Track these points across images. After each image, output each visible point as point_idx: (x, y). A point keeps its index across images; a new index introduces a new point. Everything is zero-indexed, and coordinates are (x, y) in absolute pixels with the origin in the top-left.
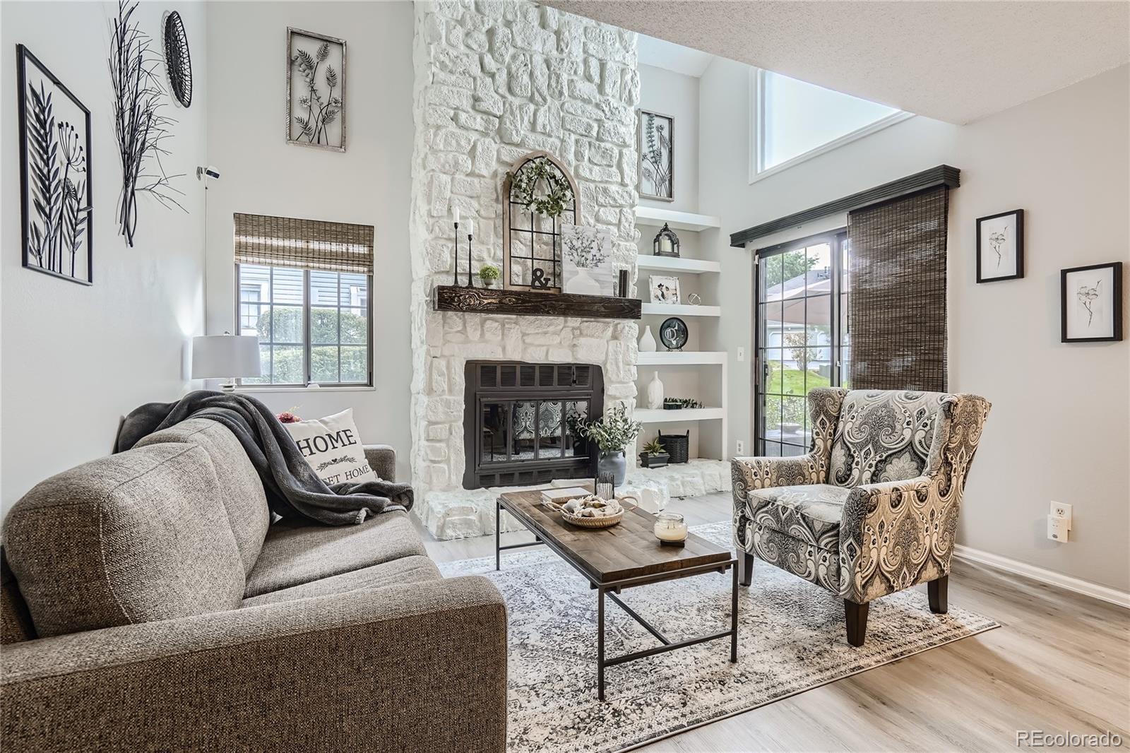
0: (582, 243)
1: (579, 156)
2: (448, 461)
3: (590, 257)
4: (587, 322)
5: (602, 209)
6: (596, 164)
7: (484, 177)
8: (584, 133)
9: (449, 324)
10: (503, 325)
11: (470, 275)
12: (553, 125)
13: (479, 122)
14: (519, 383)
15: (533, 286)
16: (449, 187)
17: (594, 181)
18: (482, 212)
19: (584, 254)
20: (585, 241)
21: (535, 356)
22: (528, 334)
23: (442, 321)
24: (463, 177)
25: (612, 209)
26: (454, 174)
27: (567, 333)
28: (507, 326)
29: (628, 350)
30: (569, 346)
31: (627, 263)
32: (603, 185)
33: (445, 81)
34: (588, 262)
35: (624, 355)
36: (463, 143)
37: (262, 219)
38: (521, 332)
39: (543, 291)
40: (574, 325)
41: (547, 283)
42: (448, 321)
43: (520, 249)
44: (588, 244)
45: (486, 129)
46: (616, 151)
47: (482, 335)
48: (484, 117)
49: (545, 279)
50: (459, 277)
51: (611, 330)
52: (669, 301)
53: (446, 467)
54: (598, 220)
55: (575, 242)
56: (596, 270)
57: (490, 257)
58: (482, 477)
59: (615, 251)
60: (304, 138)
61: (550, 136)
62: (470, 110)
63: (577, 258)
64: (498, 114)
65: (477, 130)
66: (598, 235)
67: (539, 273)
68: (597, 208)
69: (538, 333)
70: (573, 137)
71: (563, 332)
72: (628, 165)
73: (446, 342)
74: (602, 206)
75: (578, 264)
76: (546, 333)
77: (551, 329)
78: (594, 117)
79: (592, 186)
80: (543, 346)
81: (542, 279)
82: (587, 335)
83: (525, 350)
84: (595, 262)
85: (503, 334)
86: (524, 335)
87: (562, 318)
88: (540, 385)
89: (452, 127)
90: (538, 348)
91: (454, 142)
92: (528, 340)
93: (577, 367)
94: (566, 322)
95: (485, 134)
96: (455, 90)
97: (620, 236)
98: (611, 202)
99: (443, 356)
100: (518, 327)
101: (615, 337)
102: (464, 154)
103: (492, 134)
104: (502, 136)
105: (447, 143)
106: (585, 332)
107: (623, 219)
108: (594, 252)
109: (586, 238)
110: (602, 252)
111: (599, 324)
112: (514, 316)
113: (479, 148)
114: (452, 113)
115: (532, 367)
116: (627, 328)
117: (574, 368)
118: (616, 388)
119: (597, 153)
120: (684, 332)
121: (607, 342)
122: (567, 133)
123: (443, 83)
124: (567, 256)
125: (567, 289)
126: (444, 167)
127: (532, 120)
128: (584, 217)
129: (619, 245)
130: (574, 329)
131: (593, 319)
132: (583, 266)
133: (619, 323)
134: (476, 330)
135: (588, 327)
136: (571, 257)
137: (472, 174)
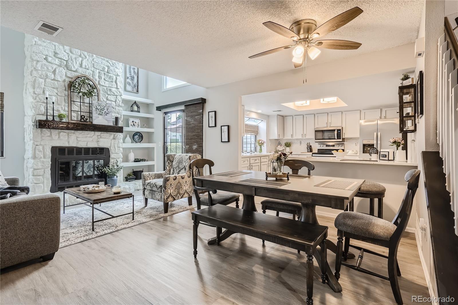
0: (101, 107)
1: (100, 77)
2: (43, 183)
3: (104, 112)
4: (103, 133)
5: (109, 96)
6: (107, 81)
7: (59, 81)
8: (102, 70)
9: (44, 133)
10: (68, 134)
11: (53, 116)
12: (89, 66)
13: (57, 61)
14: (75, 154)
15: (81, 121)
16: (43, 84)
17: (106, 86)
18: (59, 94)
19: (101, 111)
20: (102, 107)
21: (82, 144)
22: (79, 137)
23: (40, 132)
24: (50, 80)
25: (113, 96)
26: (46, 79)
28: (70, 134)
29: (119, 143)
30: (96, 141)
31: (119, 114)
32: (109, 88)
33: (41, 45)
34: (103, 114)
35: (117, 144)
36: (50, 68)
38: (76, 137)
39: (85, 123)
40: (98, 134)
42: (43, 132)
43: (75, 108)
44: (103, 108)
45: (60, 64)
46: (114, 77)
47: (59, 137)
48: (59, 60)
49: (85, 119)
50: (48, 117)
51: (112, 136)
52: (136, 127)
53: (42, 185)
54: (107, 99)
55: (98, 107)
56: (106, 117)
57: (62, 110)
58: (59, 188)
59: (114, 110)
61: (88, 69)
62: (53, 57)
63: (99, 112)
64: (66, 60)
65: (56, 64)
66: (107, 105)
67: (83, 117)
68: (107, 95)
69: (83, 137)
70: (98, 71)
71: (94, 137)
72: (119, 82)
73: (42, 140)
74: (109, 95)
75: (99, 114)
76: (86, 137)
77: (89, 135)
78: (106, 65)
79: (105, 88)
80: (85, 141)
81: (84, 119)
82: (103, 138)
83: (78, 143)
84: (105, 114)
85: (68, 137)
86: (77, 137)
87: (93, 132)
88: (84, 155)
89: (45, 62)
90: (83, 142)
91: (45, 68)
92: (79, 139)
93: (99, 149)
94: (95, 133)
95: (60, 66)
96: (46, 49)
97: (116, 105)
98: (113, 94)
99: (41, 145)
100: (74, 135)
101: (114, 139)
102: (50, 72)
103: (63, 66)
104: (67, 67)
105: (42, 67)
106: (102, 137)
107: (117, 100)
108: (105, 110)
110: (108, 111)
111: (108, 134)
112: (73, 131)
113: (57, 71)
114: (44, 57)
115: (81, 148)
116: (119, 136)
117: (98, 149)
118: (114, 155)
119: (107, 77)
120: (142, 137)
121: (111, 140)
122: (95, 69)
123: (40, 45)
124: (95, 112)
125: (95, 122)
126: (41, 76)
127: (80, 63)
128: (102, 98)
129: (116, 108)
130: (98, 136)
131: (105, 133)
132: (101, 115)
133: (116, 134)
134: (56, 135)
135: (104, 135)
136: (96, 112)
137: (54, 80)
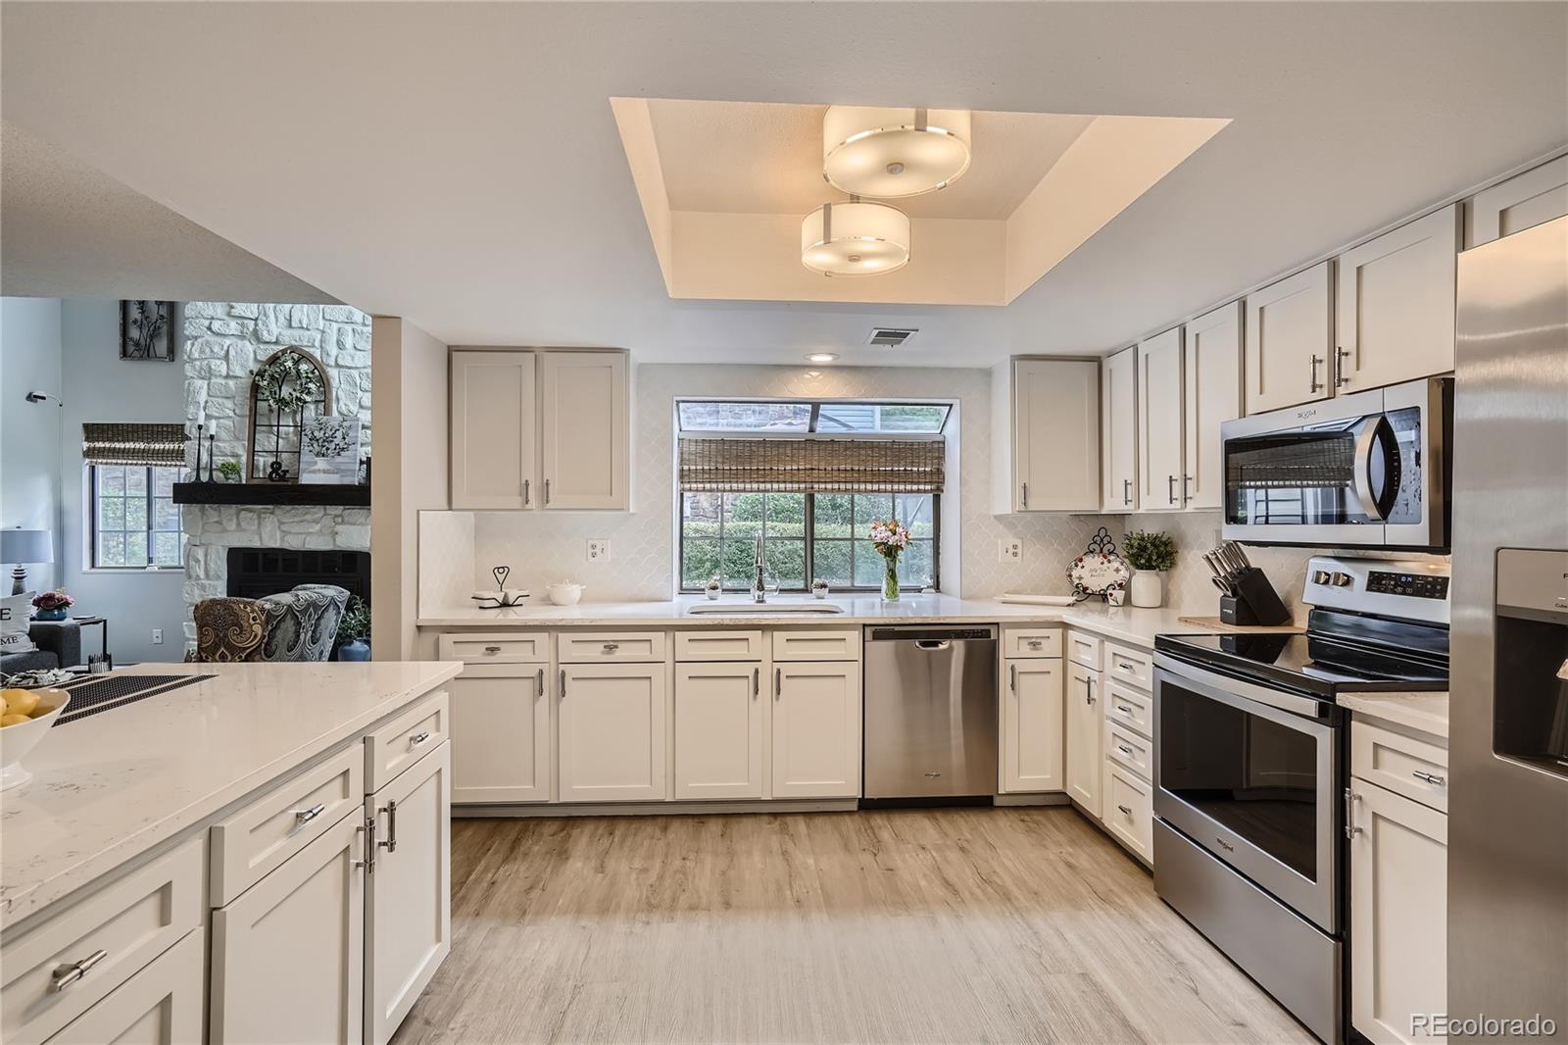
0: (325, 434)
1: (340, 345)
3: (332, 446)
4: (350, 509)
6: (360, 350)
7: (239, 377)
8: (344, 321)
9: (208, 515)
10: (259, 517)
11: (211, 470)
12: (311, 318)
13: (234, 327)
14: (281, 569)
15: (271, 478)
16: (204, 391)
17: (357, 368)
18: (237, 411)
19: (326, 443)
20: (328, 431)
21: (293, 544)
22: (285, 523)
23: (200, 514)
24: (218, 380)
26: (210, 379)
27: (327, 521)
28: (262, 515)
30: (330, 533)
34: (329, 451)
36: (216, 349)
37: (105, 427)
38: (278, 521)
39: (279, 483)
40: (335, 513)
41: (285, 475)
42: (206, 512)
43: (264, 444)
44: (331, 433)
45: (242, 332)
47: (239, 524)
48: (239, 322)
49: (283, 471)
50: (214, 473)
55: (316, 433)
56: (338, 459)
60: (136, 353)
61: (308, 329)
62: (226, 318)
63: (317, 448)
64: (251, 317)
65: (231, 335)
66: (345, 424)
67: (277, 466)
68: (360, 393)
69: (295, 522)
70: (335, 326)
71: (324, 520)
73: (204, 531)
74: (366, 391)
75: (317, 455)
76: (302, 522)
77: (308, 517)
79: (355, 373)
80: (301, 533)
81: (280, 471)
82: (348, 523)
83: (282, 539)
84: (337, 451)
85: (259, 523)
86: (281, 523)
87: (321, 507)
89: (209, 337)
90: (297, 536)
91: (208, 350)
92: (285, 528)
93: (342, 554)
94: (325, 509)
95: (242, 337)
99: (202, 544)
100: (274, 516)
102: (218, 359)
103: (248, 336)
104: (257, 337)
105: (202, 351)
106: (346, 519)
108: (336, 441)
109: (330, 428)
110: (346, 440)
111: (362, 511)
112: (271, 507)
113: (232, 353)
114: (207, 323)
115: (295, 554)
117: (339, 554)
119: (362, 338)
122: (327, 323)
124: (306, 448)
125: (306, 479)
126: (200, 373)
127: (288, 318)
130: (336, 516)
132: (323, 455)
134: (231, 520)
135: (349, 514)
136: (311, 448)
137: (227, 377)
